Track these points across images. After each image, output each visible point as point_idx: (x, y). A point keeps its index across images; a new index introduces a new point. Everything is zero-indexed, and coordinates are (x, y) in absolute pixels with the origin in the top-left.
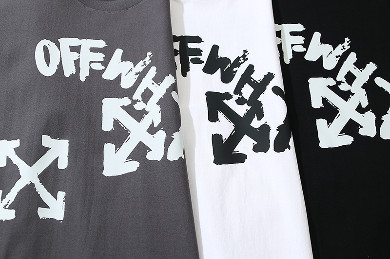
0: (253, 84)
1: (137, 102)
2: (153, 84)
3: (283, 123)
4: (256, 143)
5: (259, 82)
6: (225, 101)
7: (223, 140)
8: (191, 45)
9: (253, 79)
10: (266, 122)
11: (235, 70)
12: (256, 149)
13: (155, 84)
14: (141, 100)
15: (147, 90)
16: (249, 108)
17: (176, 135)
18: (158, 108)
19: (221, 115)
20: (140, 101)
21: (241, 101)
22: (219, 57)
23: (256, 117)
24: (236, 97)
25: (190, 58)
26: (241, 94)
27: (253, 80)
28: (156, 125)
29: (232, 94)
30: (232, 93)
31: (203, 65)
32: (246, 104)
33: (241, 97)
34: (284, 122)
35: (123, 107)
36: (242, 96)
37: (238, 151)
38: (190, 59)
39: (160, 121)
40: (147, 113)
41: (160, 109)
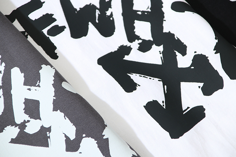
0: (144, 17)
1: (26, 124)
2: (29, 89)
3: (217, 41)
4: (201, 85)
5: (149, 10)
6: (127, 58)
7: (162, 104)
8: (34, 16)
9: (139, 11)
10: (195, 52)
11: (108, 13)
12: (207, 91)
13: (33, 88)
14: (29, 119)
15: (27, 102)
16: (161, 48)
17: (107, 134)
18: (60, 114)
19: (135, 77)
20: (28, 121)
21: (145, 47)
22: (78, 9)
23: (177, 53)
24: (135, 45)
25: (45, 31)
26: (138, 38)
27: (140, 13)
28: (72, 137)
29: (128, 44)
30: (126, 43)
31: (67, 31)
32: (154, 46)
33: (140, 41)
34: (216, 39)
35: (13, 141)
36: (140, 39)
37: (188, 108)
38: (46, 34)
39: (74, 129)
40: (49, 130)
41: (63, 114)
